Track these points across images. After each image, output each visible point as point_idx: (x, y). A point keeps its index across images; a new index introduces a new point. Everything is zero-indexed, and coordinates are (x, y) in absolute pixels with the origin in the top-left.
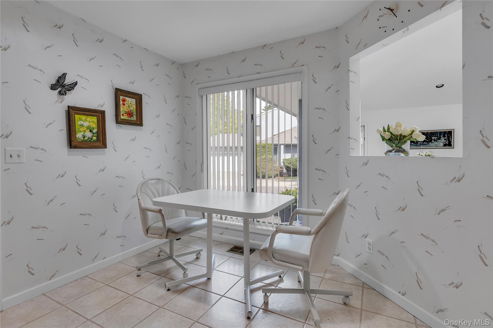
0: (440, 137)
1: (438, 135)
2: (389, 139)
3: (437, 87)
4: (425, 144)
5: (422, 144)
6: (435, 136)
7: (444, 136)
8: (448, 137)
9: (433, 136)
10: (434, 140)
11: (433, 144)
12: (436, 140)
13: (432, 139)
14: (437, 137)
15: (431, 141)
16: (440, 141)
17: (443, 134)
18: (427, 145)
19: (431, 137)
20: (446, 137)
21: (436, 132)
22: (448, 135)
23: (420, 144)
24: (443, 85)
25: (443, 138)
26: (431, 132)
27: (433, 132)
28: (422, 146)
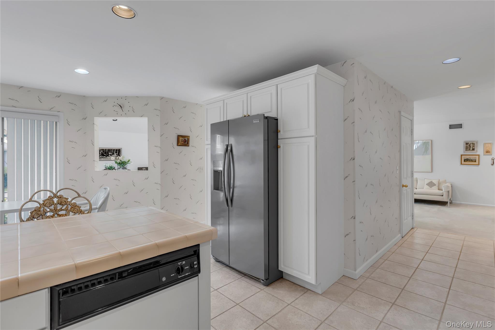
0: (114, 153)
1: (113, 152)
2: (119, 163)
3: (113, 120)
4: (104, 158)
5: (102, 157)
6: (111, 152)
7: (116, 153)
8: (119, 153)
9: (109, 152)
10: (110, 155)
11: (109, 157)
12: (111, 155)
13: (109, 154)
14: (112, 153)
15: (108, 155)
16: (113, 155)
17: (115, 151)
18: (106, 158)
19: (108, 152)
20: (117, 153)
21: (111, 149)
22: (118, 152)
23: (101, 157)
24: (117, 120)
25: (115, 154)
26: (108, 149)
27: (110, 149)
28: (102, 159)
